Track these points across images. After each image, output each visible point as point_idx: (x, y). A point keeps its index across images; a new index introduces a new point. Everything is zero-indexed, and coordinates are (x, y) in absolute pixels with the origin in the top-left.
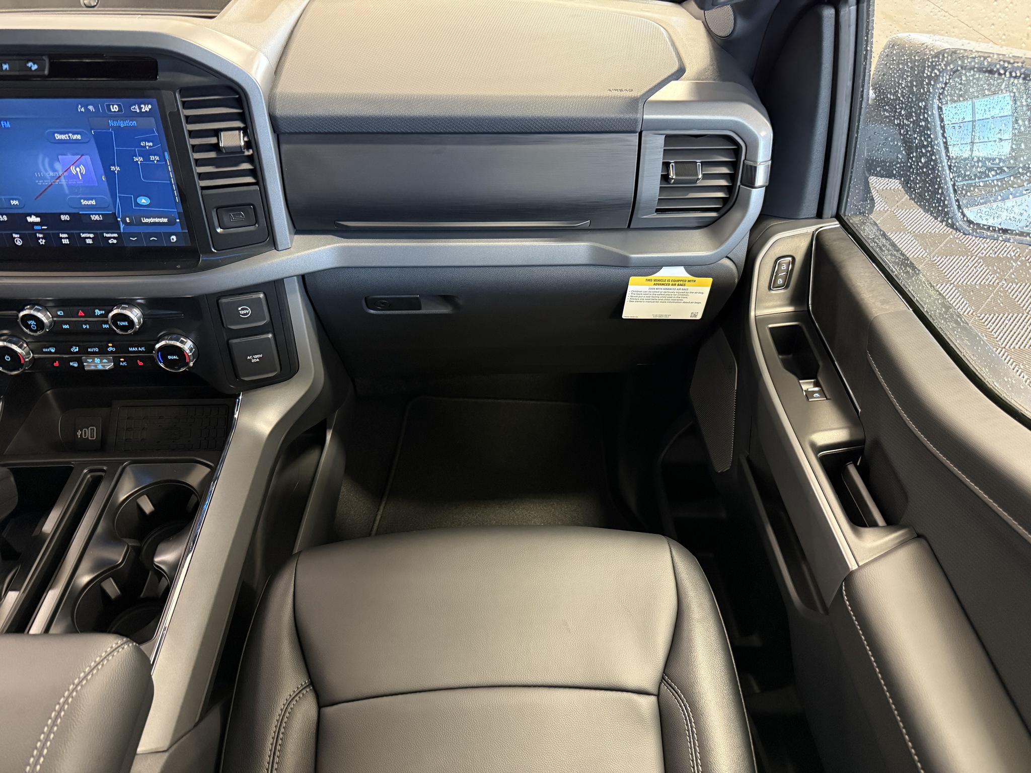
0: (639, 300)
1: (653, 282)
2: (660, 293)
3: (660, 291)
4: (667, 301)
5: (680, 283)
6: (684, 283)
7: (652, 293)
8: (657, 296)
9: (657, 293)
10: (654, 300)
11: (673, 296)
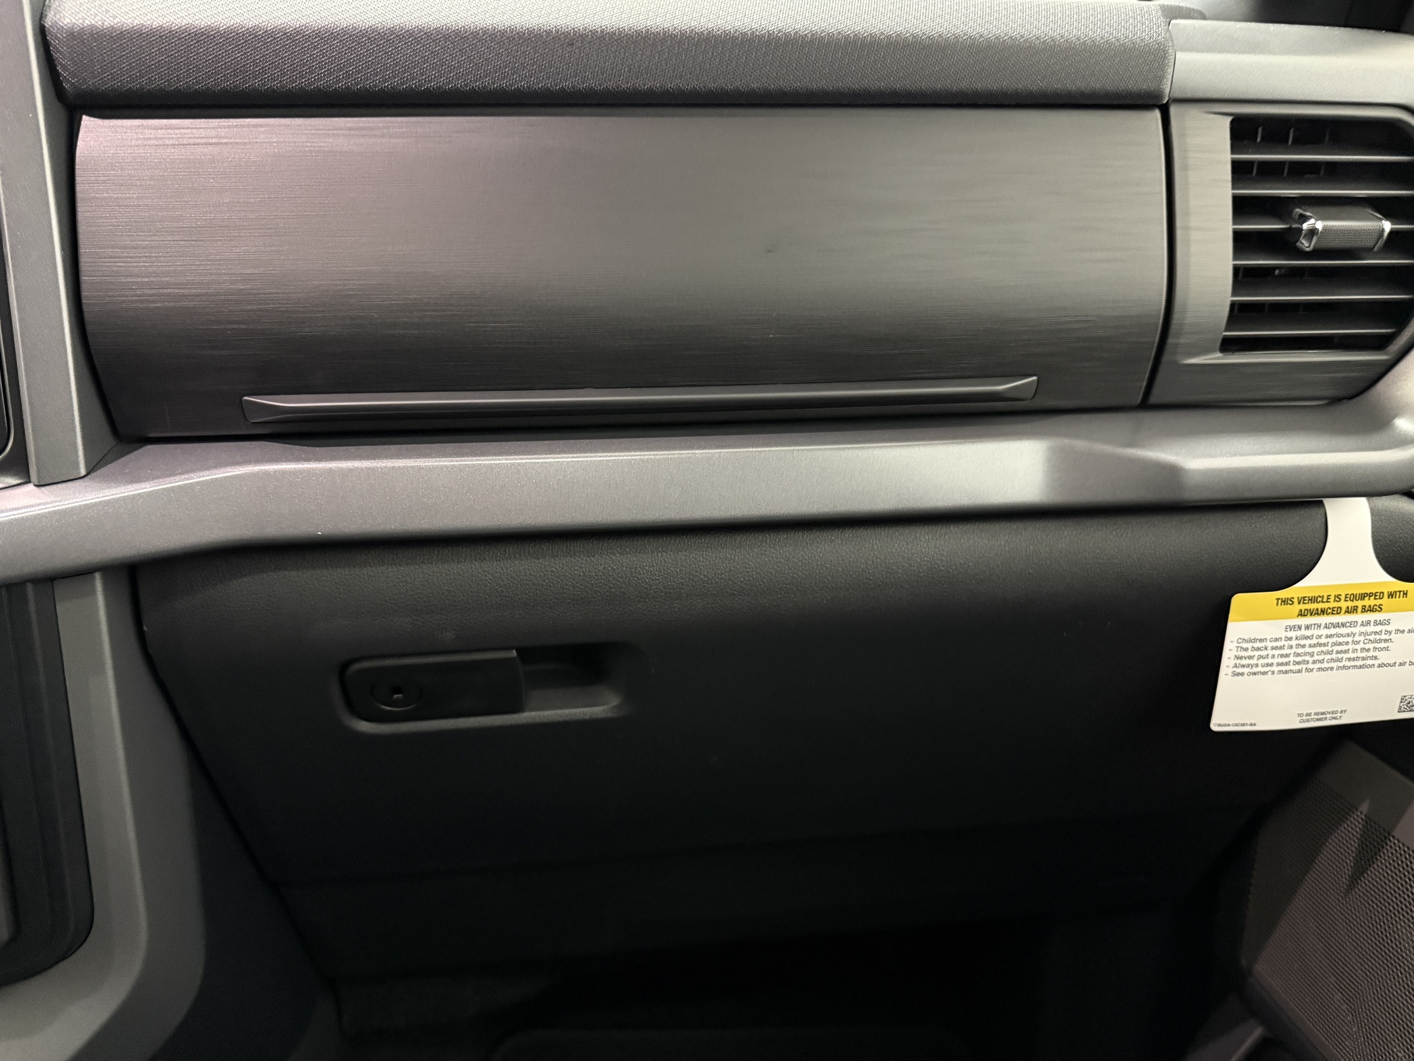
0: (1260, 669)
1: (1297, 607)
2: (1314, 641)
3: (1316, 632)
4: (1334, 665)
5: (1367, 602)
6: (1378, 602)
7: (1294, 643)
8: (1308, 650)
9: (1307, 642)
10: (1301, 666)
11: (1351, 647)
